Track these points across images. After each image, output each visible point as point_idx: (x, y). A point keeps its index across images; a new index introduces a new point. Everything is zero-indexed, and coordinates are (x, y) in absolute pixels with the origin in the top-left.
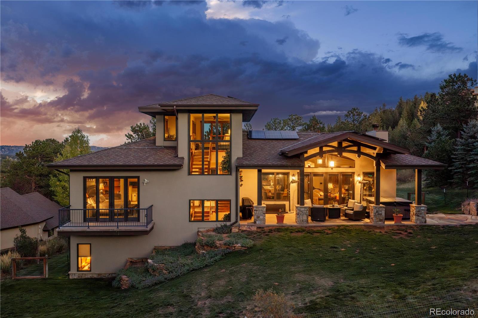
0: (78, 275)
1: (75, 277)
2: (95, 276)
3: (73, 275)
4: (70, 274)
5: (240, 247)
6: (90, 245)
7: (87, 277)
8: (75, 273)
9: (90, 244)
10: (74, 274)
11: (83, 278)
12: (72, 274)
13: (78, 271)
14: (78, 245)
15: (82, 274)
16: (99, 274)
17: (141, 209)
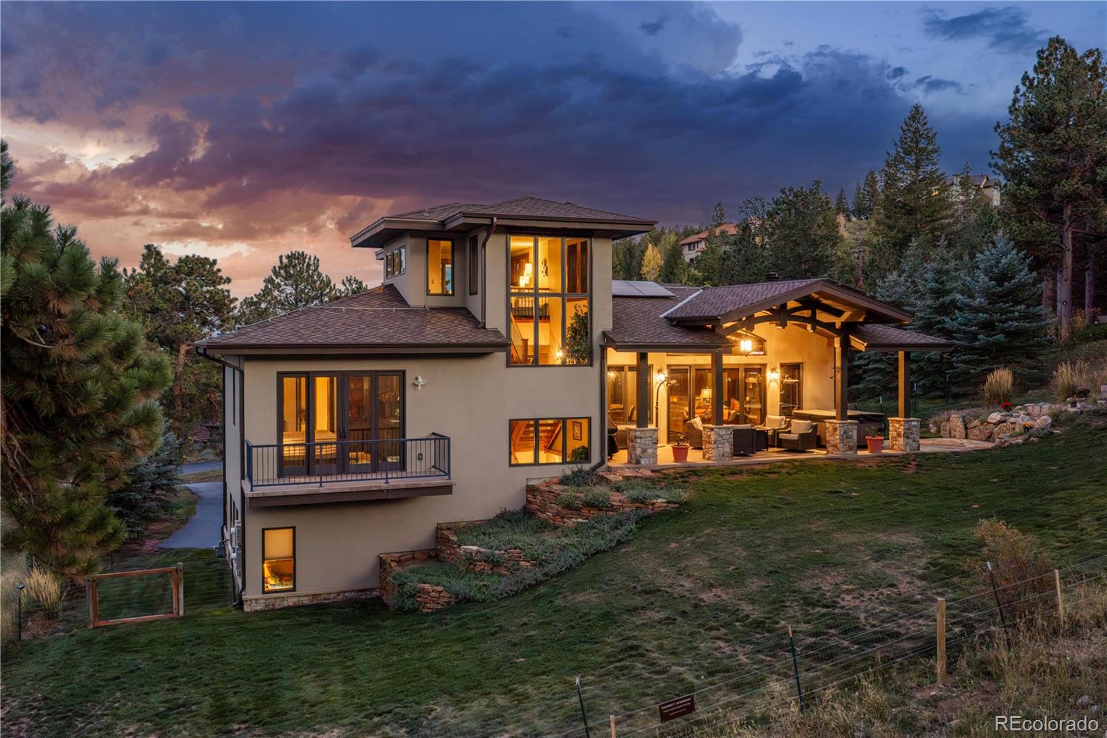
0: (264, 601)
1: (259, 608)
2: (306, 601)
3: (254, 602)
4: (247, 601)
5: (665, 505)
6: (291, 530)
7: (285, 604)
8: (256, 597)
9: (294, 528)
10: (256, 600)
11: (277, 607)
12: (251, 600)
13: (264, 592)
14: (263, 530)
15: (276, 598)
16: (314, 596)
17: (409, 440)
